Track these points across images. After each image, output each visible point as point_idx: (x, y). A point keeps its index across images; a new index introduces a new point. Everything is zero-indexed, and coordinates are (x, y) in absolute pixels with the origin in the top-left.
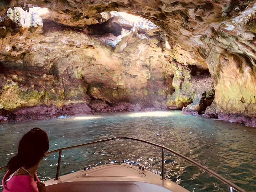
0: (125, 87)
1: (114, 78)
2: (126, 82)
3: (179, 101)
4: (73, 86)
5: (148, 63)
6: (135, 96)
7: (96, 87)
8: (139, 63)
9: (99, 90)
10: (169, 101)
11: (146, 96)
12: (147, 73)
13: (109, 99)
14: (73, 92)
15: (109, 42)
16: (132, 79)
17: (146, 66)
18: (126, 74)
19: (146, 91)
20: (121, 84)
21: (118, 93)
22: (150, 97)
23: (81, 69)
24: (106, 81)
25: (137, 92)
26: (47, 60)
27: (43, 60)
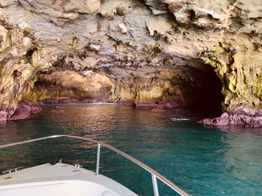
0: (88, 91)
1: (83, 86)
2: (89, 89)
3: (114, 98)
4: (62, 90)
5: (100, 81)
6: (93, 96)
7: (71, 90)
8: (96, 81)
9: (74, 92)
10: (109, 98)
11: (99, 96)
12: (99, 85)
13: (78, 97)
14: (62, 93)
15: (84, 74)
16: (92, 87)
17: (99, 82)
18: (89, 85)
19: (99, 93)
20: (86, 90)
21: (84, 94)
22: (101, 96)
23: (66, 81)
24: (78, 87)
25: (94, 94)
26: (53, 79)
27: (51, 78)
